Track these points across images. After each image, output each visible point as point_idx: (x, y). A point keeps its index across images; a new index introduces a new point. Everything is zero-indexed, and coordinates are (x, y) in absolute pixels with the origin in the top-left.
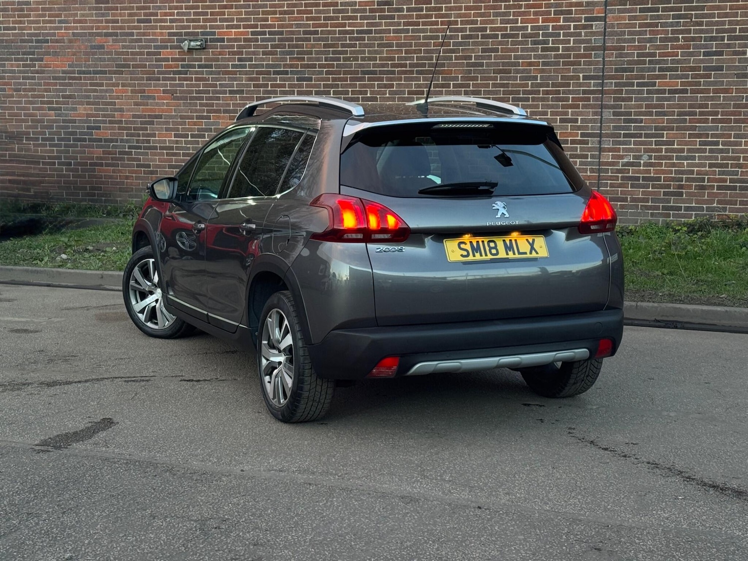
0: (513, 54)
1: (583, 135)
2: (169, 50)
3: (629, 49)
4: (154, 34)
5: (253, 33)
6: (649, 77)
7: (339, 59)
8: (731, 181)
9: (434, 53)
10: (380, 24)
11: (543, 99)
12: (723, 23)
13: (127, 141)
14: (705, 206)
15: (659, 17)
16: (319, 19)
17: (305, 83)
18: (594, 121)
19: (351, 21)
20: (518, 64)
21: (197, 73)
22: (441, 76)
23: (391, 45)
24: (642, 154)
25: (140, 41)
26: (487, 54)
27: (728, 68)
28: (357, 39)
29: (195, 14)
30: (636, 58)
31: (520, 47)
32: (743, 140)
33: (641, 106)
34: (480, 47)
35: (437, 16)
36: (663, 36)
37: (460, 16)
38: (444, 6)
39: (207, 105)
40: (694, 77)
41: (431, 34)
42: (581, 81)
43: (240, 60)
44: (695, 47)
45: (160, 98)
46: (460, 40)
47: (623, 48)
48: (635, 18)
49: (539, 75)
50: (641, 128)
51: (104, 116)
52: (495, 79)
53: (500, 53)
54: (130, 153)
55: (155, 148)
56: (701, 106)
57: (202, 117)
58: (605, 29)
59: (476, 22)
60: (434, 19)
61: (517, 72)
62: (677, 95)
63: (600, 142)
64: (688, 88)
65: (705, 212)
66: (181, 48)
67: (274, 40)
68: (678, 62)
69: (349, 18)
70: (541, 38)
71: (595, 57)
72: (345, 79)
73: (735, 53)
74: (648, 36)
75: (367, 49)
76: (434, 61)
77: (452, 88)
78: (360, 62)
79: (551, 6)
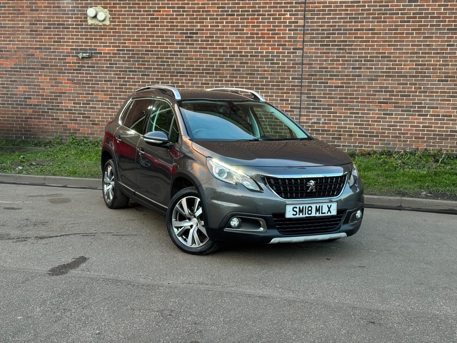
0: (256, 65)
1: (291, 108)
2: (71, 58)
3: (315, 64)
4: (63, 49)
5: (118, 50)
6: (325, 79)
7: (164, 65)
8: (365, 132)
9: (215, 63)
10: (186, 48)
11: (271, 89)
12: (362, 53)
13: (46, 106)
14: (352, 145)
15: (330, 49)
16: (154, 44)
17: (146, 77)
18: (297, 101)
19: (171, 46)
20: (258, 71)
21: (86, 70)
22: (218, 75)
23: (192, 59)
24: (321, 118)
25: (55, 52)
26: (243, 65)
27: (364, 76)
28: (174, 55)
29: (86, 39)
30: (318, 70)
31: (259, 62)
32: (371, 112)
33: (320, 94)
34: (239, 61)
35: (216, 45)
36: (332, 59)
37: (228, 45)
38: (220, 39)
39: (91, 87)
40: (347, 79)
41: (213, 54)
42: (291, 80)
43: (110, 64)
44: (348, 65)
45: (65, 83)
46: (228, 57)
47: (312, 64)
48: (318, 49)
49: (269, 77)
50: (321, 105)
51: (34, 92)
52: (247, 78)
53: (249, 65)
54: (48, 112)
55: (62, 110)
56: (350, 94)
57: (89, 94)
58: (303, 54)
59: (237, 48)
61: (258, 74)
62: (339, 89)
63: (300, 112)
64: (344, 85)
65: (352, 148)
66: (78, 57)
67: (129, 54)
68: (339, 72)
69: (170, 44)
70: (270, 58)
71: (298, 68)
72: (168, 76)
73: (368, 68)
74: (324, 59)
75: (179, 60)
76: (215, 68)
77: (224, 82)
78: (175, 67)
79: (275, 41)
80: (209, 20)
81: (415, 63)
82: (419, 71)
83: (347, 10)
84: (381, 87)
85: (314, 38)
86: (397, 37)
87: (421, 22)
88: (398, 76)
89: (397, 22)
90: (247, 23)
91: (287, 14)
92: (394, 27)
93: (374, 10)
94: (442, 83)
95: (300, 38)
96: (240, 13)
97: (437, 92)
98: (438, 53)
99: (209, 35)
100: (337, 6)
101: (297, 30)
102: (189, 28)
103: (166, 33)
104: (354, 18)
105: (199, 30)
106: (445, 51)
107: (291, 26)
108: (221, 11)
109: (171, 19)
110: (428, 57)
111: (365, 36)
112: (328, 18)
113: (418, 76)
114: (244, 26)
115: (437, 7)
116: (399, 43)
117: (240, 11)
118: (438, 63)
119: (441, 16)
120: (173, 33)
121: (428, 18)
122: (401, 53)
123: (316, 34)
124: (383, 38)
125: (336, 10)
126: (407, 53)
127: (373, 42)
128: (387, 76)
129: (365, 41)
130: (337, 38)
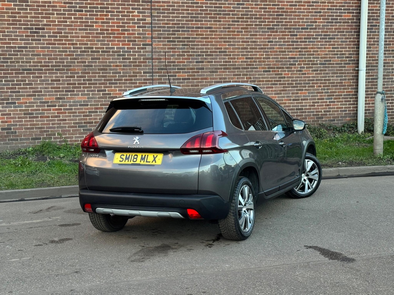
0: (108, 61)
3: (163, 59)
6: (173, 72)
7: (7, 62)
9: (65, 59)
10: (32, 44)
11: (124, 83)
12: (203, 49)
15: (176, 45)
19: (14, 41)
20: (110, 66)
22: (69, 72)
23: (39, 55)
26: (94, 60)
27: (206, 69)
28: (18, 51)
30: (167, 64)
31: (111, 57)
34: (90, 57)
35: (65, 40)
36: (178, 54)
37: (78, 41)
38: (69, 35)
40: (193, 72)
41: (63, 50)
42: (142, 74)
44: (192, 59)
46: (79, 53)
47: (161, 59)
48: (165, 45)
49: (122, 71)
52: (99, 73)
53: (101, 60)
56: (196, 86)
58: (152, 50)
59: (87, 44)
60: (64, 42)
61: (111, 70)
62: (186, 81)
64: (190, 77)
68: (185, 65)
69: (13, 40)
70: (121, 53)
71: (148, 63)
72: (12, 74)
73: (209, 62)
74: (172, 54)
75: (25, 57)
76: (65, 64)
77: (76, 78)
78: (21, 64)
79: (125, 37)
80: (55, 16)
81: (245, 57)
82: (249, 63)
83: (188, 10)
84: (221, 79)
85: (161, 34)
86: (230, 35)
87: (248, 22)
88: (233, 68)
89: (229, 21)
90: (96, 19)
91: (135, 12)
92: (227, 26)
93: (210, 11)
94: (266, 73)
95: (148, 34)
96: (89, 9)
97: (263, 81)
98: (262, 48)
99: (56, 31)
100: (179, 6)
101: (145, 27)
102: (34, 23)
103: (7, 28)
104: (194, 17)
105: (45, 25)
106: (267, 47)
107: (140, 23)
108: (69, 7)
109: (12, 13)
110: (255, 52)
111: (204, 33)
112: (172, 17)
113: (248, 68)
114: (93, 22)
115: (259, 10)
116: (232, 40)
117: (88, 7)
118: (262, 57)
119: (262, 17)
120: (16, 28)
121: (252, 18)
122: (235, 49)
123: (163, 31)
124: (219, 35)
125: (179, 10)
126: (239, 48)
127: (211, 38)
128: (224, 69)
129: (205, 38)
130: (181, 34)
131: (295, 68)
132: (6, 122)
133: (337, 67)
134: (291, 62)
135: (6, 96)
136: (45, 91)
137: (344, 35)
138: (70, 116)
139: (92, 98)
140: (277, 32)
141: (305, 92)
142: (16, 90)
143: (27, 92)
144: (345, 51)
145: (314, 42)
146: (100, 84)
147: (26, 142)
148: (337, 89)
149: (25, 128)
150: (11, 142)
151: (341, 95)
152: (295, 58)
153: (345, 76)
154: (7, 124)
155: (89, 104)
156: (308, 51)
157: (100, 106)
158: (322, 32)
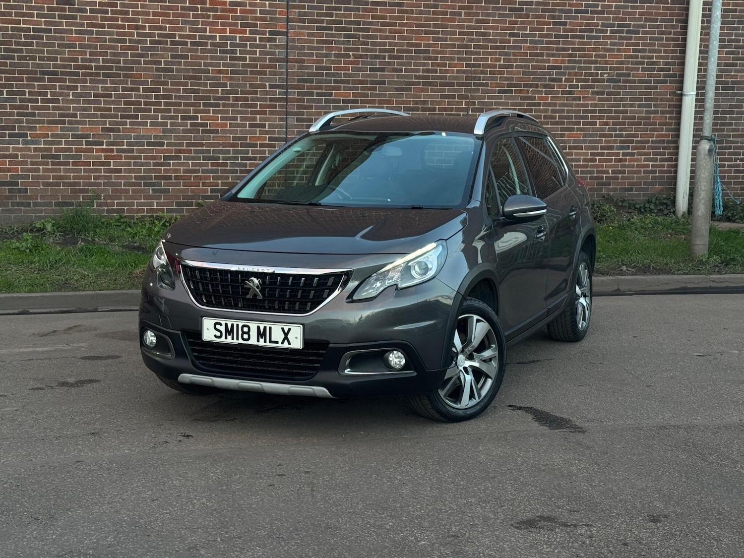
0: (202, 61)
1: (270, 139)
3: (308, 62)
6: (326, 88)
7: (13, 58)
9: (122, 56)
10: (61, 24)
11: (233, 106)
12: (384, 44)
15: (332, 35)
18: (280, 126)
19: (26, 18)
20: (207, 71)
22: (129, 79)
23: (73, 46)
26: (177, 60)
27: (390, 83)
28: (33, 37)
30: (314, 71)
31: (209, 55)
33: (320, 114)
34: (170, 53)
35: (123, 20)
36: (337, 52)
37: (147, 21)
38: (131, 10)
40: (363, 89)
41: (118, 37)
42: (268, 89)
46: (149, 45)
47: (303, 61)
48: (313, 35)
49: (228, 83)
52: (186, 84)
53: (189, 60)
58: (287, 43)
59: (165, 29)
60: (120, 23)
61: (208, 78)
62: (349, 105)
64: (359, 99)
68: (350, 75)
69: (24, 15)
70: (229, 48)
71: (280, 68)
72: (22, 79)
73: (395, 70)
74: (324, 52)
75: (45, 49)
76: (122, 65)
77: (141, 92)
78: (38, 62)
79: (237, 18)
81: (464, 63)
82: (472, 75)
84: (416, 103)
85: (305, 14)
86: (437, 20)
88: (441, 84)
92: (432, 3)
94: (503, 95)
95: (281, 13)
98: (497, 47)
106: (507, 44)
110: (484, 53)
111: (388, 15)
113: (470, 84)
116: (441, 30)
118: (498, 63)
122: (445, 46)
123: (310, 7)
124: (417, 19)
126: (453, 46)
127: (401, 25)
128: (424, 84)
129: (389, 24)
130: (344, 16)
131: (559, 86)
132: (9, 170)
133: (640, 88)
134: (553, 75)
135: (8, 121)
136: (82, 116)
137: (658, 27)
138: (129, 164)
139: (171, 131)
140: (527, 16)
141: (577, 134)
142: (27, 111)
143: (49, 115)
144: (657, 57)
145: (599, 38)
146: (186, 105)
147: (45, 210)
148: (639, 130)
149: (44, 184)
150: (16, 208)
151: (647, 142)
152: (560, 68)
153: (655, 106)
154: (10, 174)
155: (165, 141)
156: (585, 56)
157: (185, 148)
158: (615, 19)
